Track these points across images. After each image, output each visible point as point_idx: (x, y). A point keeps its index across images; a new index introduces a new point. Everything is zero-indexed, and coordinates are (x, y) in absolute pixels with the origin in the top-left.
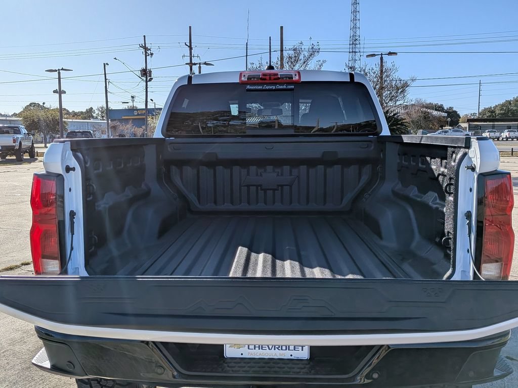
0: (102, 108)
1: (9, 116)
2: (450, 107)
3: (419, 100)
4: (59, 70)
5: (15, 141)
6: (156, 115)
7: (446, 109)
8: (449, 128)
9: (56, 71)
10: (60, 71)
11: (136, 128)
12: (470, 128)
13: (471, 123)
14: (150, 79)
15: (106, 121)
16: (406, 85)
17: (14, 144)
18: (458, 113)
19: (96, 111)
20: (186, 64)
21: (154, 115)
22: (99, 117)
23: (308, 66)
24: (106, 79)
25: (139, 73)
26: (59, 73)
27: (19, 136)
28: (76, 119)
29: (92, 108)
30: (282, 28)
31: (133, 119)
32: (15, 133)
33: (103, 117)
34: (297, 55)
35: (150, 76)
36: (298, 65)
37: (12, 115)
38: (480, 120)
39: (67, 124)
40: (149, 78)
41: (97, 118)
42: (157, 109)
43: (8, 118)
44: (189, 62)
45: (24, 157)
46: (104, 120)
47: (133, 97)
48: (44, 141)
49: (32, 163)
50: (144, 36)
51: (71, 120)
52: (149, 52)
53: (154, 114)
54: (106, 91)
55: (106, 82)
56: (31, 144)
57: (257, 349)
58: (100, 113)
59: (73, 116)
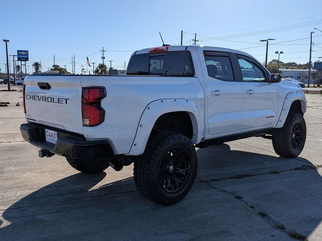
10: (268, 40)
54: (311, 50)
59: (298, 67)
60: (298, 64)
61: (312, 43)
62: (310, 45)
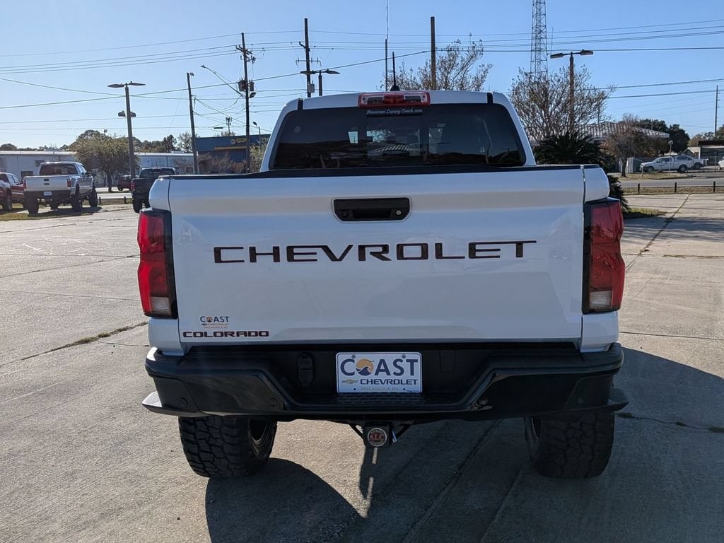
0: (186, 136)
1: (58, 150)
2: (675, 125)
3: (628, 115)
4: (126, 84)
5: (70, 184)
6: (262, 143)
7: (668, 127)
8: (673, 154)
9: (122, 86)
10: (128, 86)
11: (235, 163)
12: (703, 153)
13: (704, 147)
14: (252, 94)
15: (192, 155)
16: (602, 97)
17: (69, 188)
18: (686, 133)
19: (177, 139)
20: (302, 72)
21: (258, 145)
22: (182, 149)
23: (468, 73)
24: (190, 96)
25: (236, 87)
26: (127, 90)
27: (77, 177)
28: (150, 152)
29: (171, 136)
30: (433, 19)
31: (230, 150)
32: (70, 173)
33: (187, 148)
34: (452, 58)
35: (252, 90)
36: (453, 72)
37: (61, 148)
38: (718, 141)
39: (138, 159)
40: (250, 93)
41: (179, 150)
42: (263, 136)
43: (56, 153)
44: (306, 70)
45: (84, 206)
46: (190, 152)
47: (228, 119)
48: (107, 183)
49: (94, 214)
50: (243, 34)
51: (143, 154)
52: (249, 56)
53: (259, 142)
54: (192, 112)
55: (191, 99)
56: (91, 188)
57: (370, 383)
58: (183, 143)
59: (146, 148)
60: (142, 141)
61: (192, 98)
62: (189, 101)
